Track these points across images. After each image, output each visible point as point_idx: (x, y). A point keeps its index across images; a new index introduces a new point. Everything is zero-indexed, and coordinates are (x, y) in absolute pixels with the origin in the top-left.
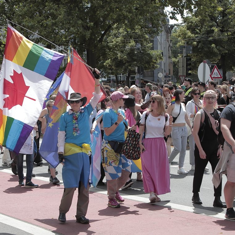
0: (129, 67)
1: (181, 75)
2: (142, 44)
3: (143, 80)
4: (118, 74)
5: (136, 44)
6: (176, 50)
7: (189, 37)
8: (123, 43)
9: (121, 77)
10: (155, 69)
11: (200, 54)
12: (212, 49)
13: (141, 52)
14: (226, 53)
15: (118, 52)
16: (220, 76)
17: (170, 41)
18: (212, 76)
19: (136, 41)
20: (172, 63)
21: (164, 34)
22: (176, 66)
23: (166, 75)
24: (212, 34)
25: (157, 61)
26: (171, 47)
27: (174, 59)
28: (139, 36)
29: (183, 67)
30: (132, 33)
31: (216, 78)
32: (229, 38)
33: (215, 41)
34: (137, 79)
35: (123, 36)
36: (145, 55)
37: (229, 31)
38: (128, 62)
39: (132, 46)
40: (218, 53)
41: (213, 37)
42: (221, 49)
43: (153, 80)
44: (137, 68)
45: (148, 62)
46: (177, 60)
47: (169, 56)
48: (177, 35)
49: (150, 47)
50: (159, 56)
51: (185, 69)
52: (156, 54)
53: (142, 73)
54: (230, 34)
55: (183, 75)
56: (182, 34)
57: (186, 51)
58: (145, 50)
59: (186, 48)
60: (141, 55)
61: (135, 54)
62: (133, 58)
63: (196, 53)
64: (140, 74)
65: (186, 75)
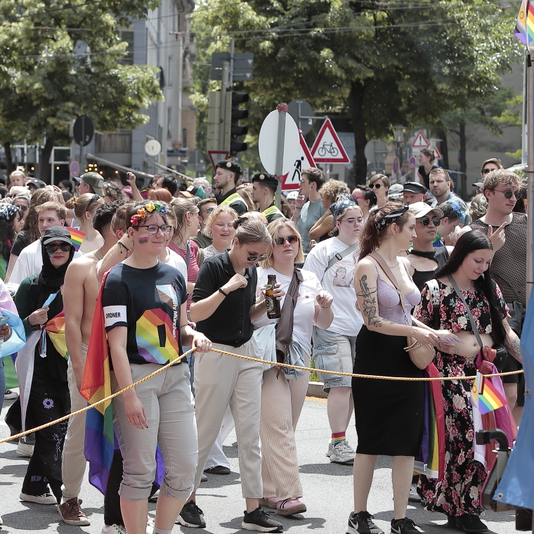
0: (51, 121)
1: (215, 149)
2: (92, 46)
3: (96, 162)
4: (14, 142)
5: (74, 45)
7: (249, 24)
8: (32, 40)
9: (22, 149)
10: (134, 128)
11: (284, 81)
12: (323, 63)
13: (88, 71)
14: (369, 78)
15: (11, 71)
16: (340, 156)
17: (188, 38)
18: (316, 156)
19: (75, 35)
20: (194, 109)
21: (170, 13)
23: (171, 148)
24: (322, 15)
25: (141, 101)
28: (85, 19)
29: (223, 124)
30: (61, 6)
31: (328, 160)
32: (380, 29)
33: (332, 41)
34: (74, 159)
35: (32, 17)
36: (104, 79)
37: (378, 6)
38: (46, 102)
39: (62, 51)
40: (341, 79)
41: (326, 25)
42: (351, 63)
43: (127, 164)
44: (74, 123)
45: (113, 106)
46: (205, 101)
47: (186, 85)
48: (210, 18)
49: (118, 55)
50: (149, 85)
51: (229, 130)
52: (138, 78)
53: (87, 140)
54: (383, 17)
55: (221, 150)
56: (225, 15)
57: (234, 72)
58: (103, 65)
59: (232, 61)
60: (88, 80)
61: (69, 77)
62: (64, 89)
63: (270, 79)
64: (82, 143)
65: (232, 150)
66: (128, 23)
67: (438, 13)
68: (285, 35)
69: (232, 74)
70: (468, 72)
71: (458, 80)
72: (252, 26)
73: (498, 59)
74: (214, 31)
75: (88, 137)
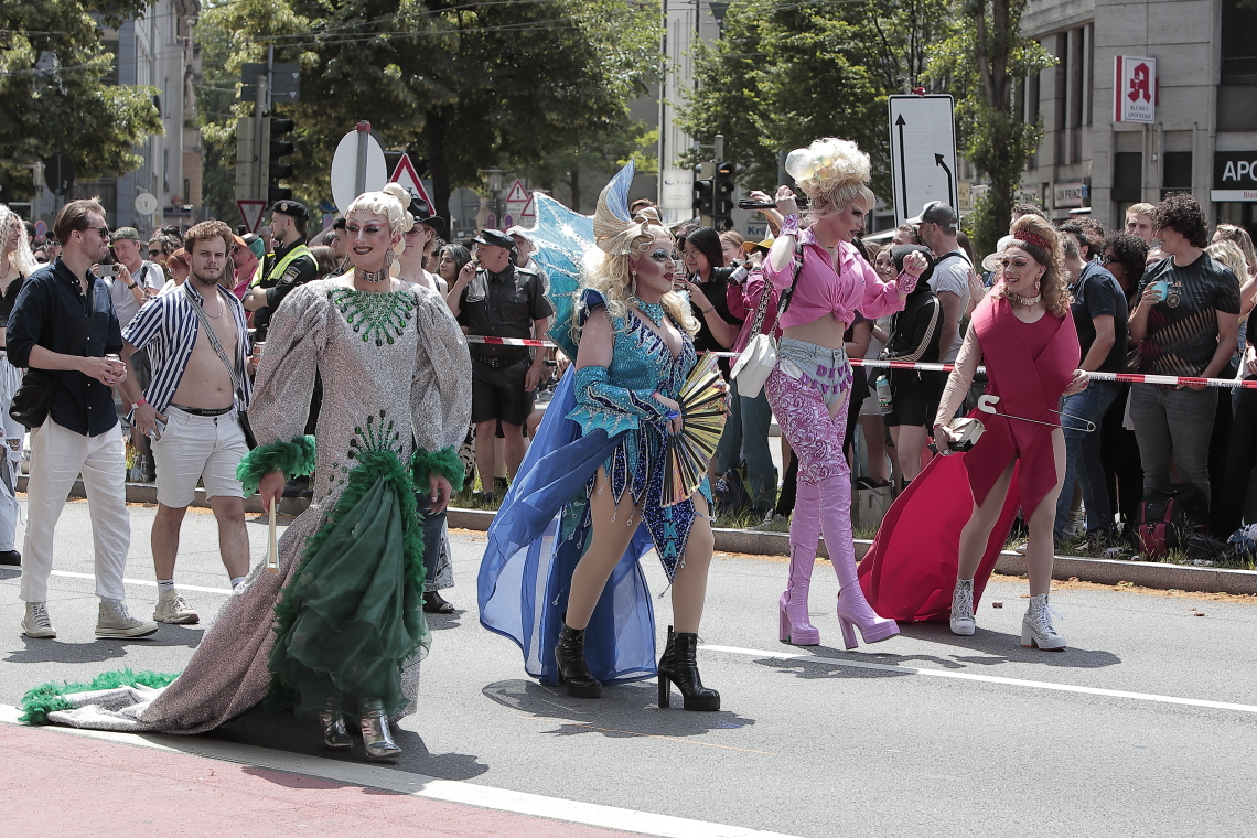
0: (4, 164)
1: (247, 198)
2: (65, 58)
5: (38, 57)
6: (219, 94)
7: (285, 27)
10: (121, 174)
11: (333, 106)
12: (388, 85)
13: (58, 92)
14: (451, 105)
17: (190, 52)
19: (39, 42)
20: (200, 152)
22: (222, 161)
23: (169, 205)
24: (387, 15)
25: (132, 135)
26: (198, 77)
27: (210, 130)
28: (53, 20)
29: (257, 163)
32: (467, 35)
33: (399, 53)
34: (38, 216)
36: (80, 106)
39: (19, 65)
40: (411, 106)
41: (391, 29)
42: (429, 86)
44: (39, 167)
45: (94, 142)
46: (224, 134)
47: (188, 118)
48: (231, 19)
49: (101, 71)
50: (144, 114)
51: (266, 170)
52: (128, 104)
53: (65, 187)
54: (471, 18)
55: (256, 199)
56: (251, 16)
57: (272, 91)
58: (79, 85)
59: (270, 74)
60: (58, 107)
61: (31, 103)
62: (24, 119)
63: (312, 105)
64: (57, 191)
65: (270, 199)
66: (117, 24)
67: (548, 14)
68: (337, 42)
69: (270, 93)
70: (589, 96)
71: (574, 107)
72: (288, 30)
73: (630, 76)
74: (237, 36)
75: (66, 182)
